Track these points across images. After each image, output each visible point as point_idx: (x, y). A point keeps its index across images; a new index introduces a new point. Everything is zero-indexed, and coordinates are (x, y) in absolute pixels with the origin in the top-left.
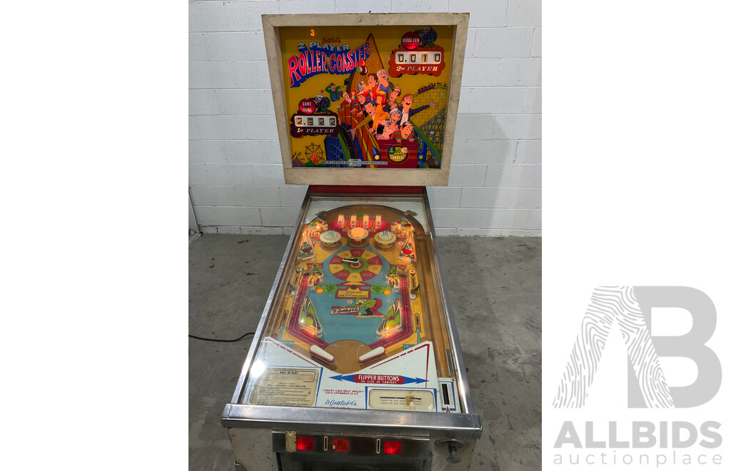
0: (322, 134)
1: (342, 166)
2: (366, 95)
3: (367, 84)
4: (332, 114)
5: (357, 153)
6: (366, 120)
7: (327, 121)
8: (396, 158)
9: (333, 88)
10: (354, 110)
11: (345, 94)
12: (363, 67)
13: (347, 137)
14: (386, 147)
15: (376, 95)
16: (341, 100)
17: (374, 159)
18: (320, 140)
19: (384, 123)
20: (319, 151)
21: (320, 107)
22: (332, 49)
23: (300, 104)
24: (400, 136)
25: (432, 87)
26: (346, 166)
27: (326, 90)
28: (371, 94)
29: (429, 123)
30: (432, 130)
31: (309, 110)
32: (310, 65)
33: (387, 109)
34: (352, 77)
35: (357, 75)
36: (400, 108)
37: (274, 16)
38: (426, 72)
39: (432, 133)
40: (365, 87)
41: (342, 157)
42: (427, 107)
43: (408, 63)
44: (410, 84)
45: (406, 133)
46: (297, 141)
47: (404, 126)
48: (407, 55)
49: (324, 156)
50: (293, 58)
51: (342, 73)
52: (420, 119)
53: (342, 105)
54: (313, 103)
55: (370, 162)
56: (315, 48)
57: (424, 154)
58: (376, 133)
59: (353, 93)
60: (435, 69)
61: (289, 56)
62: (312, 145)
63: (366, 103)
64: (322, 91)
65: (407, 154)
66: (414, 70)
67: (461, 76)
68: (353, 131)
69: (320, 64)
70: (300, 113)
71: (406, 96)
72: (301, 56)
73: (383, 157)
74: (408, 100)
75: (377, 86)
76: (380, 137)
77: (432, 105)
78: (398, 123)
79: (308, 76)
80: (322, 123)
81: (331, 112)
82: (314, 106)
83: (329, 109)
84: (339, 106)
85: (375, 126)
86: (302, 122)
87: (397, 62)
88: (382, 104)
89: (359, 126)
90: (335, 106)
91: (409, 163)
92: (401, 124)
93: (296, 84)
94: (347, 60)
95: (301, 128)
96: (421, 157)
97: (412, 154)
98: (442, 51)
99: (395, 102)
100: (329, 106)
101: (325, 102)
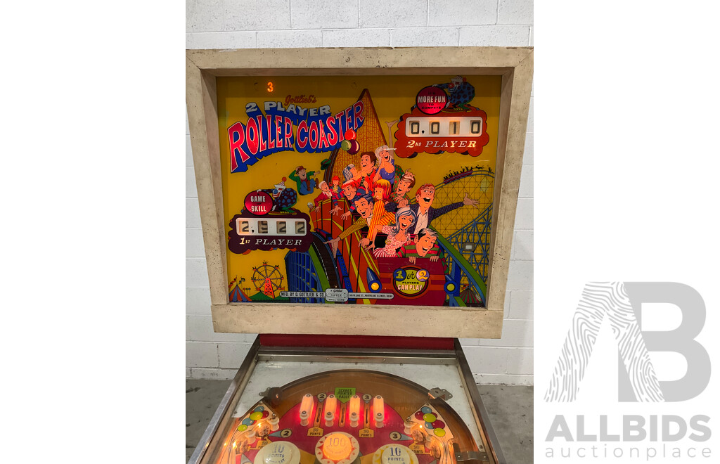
0: (282, 247)
1: (314, 301)
2: (358, 185)
3: (359, 169)
4: (300, 215)
5: (340, 279)
6: (358, 225)
7: (292, 226)
8: (408, 287)
9: (302, 175)
10: (337, 209)
11: (322, 183)
12: (353, 142)
13: (324, 252)
14: (390, 270)
15: (373, 186)
16: (316, 193)
17: (370, 290)
18: (277, 257)
19: (386, 230)
20: (276, 275)
21: (281, 204)
22: (302, 113)
23: (247, 200)
24: (414, 251)
25: (467, 173)
26: (321, 301)
27: (291, 177)
28: (366, 184)
29: (463, 231)
30: (468, 242)
31: (262, 209)
32: (265, 139)
33: (392, 208)
34: (333, 157)
35: (342, 153)
36: (415, 207)
38: (457, 150)
39: (469, 247)
40: (355, 172)
41: (315, 285)
42: (460, 204)
43: (428, 134)
44: (429, 168)
45: (424, 246)
47: (421, 235)
48: (425, 123)
50: (237, 127)
51: (318, 151)
52: (448, 225)
53: (315, 201)
55: (363, 293)
56: (273, 111)
57: (456, 282)
58: (373, 246)
59: (336, 183)
60: (473, 145)
62: (265, 265)
63: (357, 198)
64: (284, 179)
65: (427, 281)
66: (437, 146)
67: (521, 153)
68: (335, 243)
69: (282, 136)
70: (247, 213)
71: (424, 187)
72: (251, 123)
74: (426, 194)
75: (375, 172)
76: (380, 253)
77: (467, 202)
78: (411, 230)
80: (282, 229)
81: (298, 212)
83: (295, 206)
84: (311, 204)
85: (372, 235)
86: (249, 227)
87: (409, 134)
88: (384, 200)
89: (344, 235)
90: (305, 203)
91: (429, 298)
92: (416, 232)
93: (241, 167)
94: (327, 131)
95: (247, 237)
96: (451, 287)
97: (434, 282)
98: (484, 115)
99: (406, 197)
100: (294, 202)
101: (289, 196)
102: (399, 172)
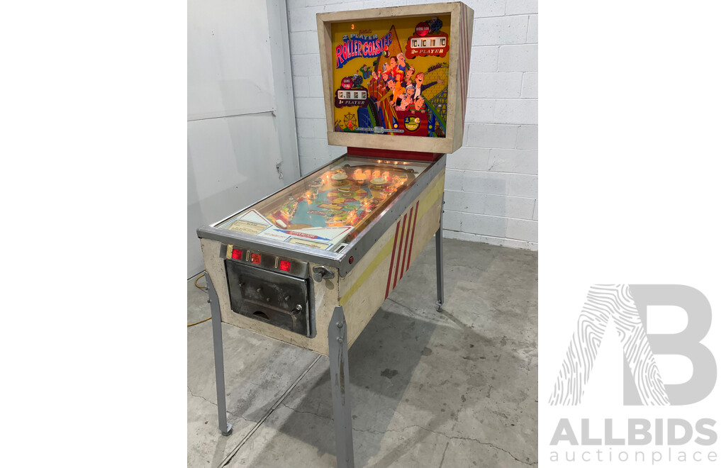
0: (356, 105)
1: (369, 132)
2: (389, 73)
3: (390, 65)
5: (381, 122)
6: (389, 94)
7: (360, 95)
8: (411, 127)
9: (365, 69)
10: (380, 85)
11: (373, 72)
12: (387, 52)
13: (374, 107)
14: (404, 117)
15: (396, 74)
16: (371, 78)
17: (393, 128)
18: (354, 110)
19: (401, 96)
20: (354, 119)
21: (355, 83)
22: (365, 39)
23: (342, 82)
24: (414, 108)
25: (439, 66)
26: (372, 133)
27: (361, 70)
28: (392, 73)
29: (437, 97)
30: (439, 103)
31: (348, 86)
32: (350, 52)
33: (404, 85)
34: (378, 60)
35: (382, 57)
36: (414, 84)
37: (324, 14)
38: (434, 54)
39: (440, 106)
40: (388, 67)
41: (370, 124)
42: (436, 83)
43: (420, 47)
44: (422, 64)
45: (419, 105)
46: (338, 110)
47: (417, 99)
48: (419, 40)
49: (357, 124)
50: (339, 47)
51: (372, 56)
52: (430, 94)
53: (371, 82)
54: (351, 81)
55: (390, 130)
56: (354, 38)
57: (433, 124)
58: (395, 105)
59: (379, 72)
60: (441, 51)
61: (336, 45)
62: (349, 114)
63: (388, 80)
64: (358, 71)
65: (419, 124)
66: (424, 53)
68: (378, 103)
69: (357, 50)
70: (342, 88)
71: (419, 74)
72: (345, 44)
73: (401, 126)
74: (420, 77)
75: (397, 66)
76: (398, 108)
77: (439, 82)
78: (413, 96)
79: (348, 60)
80: (357, 97)
81: (363, 87)
82: (351, 83)
83: (362, 85)
84: (369, 83)
85: (395, 99)
86: (343, 95)
87: (412, 47)
88: (401, 81)
89: (383, 99)
90: (366, 83)
91: (420, 132)
92: (415, 98)
93: (340, 66)
94: (376, 47)
95: (342, 100)
96: (430, 127)
97: (423, 124)
98: (447, 36)
99: (410, 79)
100: (361, 82)
101: (359, 79)
102: (407, 66)
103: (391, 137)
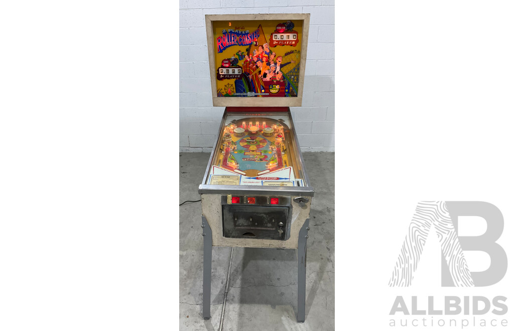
0: (234, 78)
1: (244, 96)
2: (258, 57)
3: (258, 51)
4: (239, 67)
5: (252, 89)
6: (258, 70)
7: (237, 71)
8: (273, 91)
9: (240, 53)
10: (251, 65)
11: (246, 56)
12: (256, 42)
13: (247, 79)
14: (268, 85)
15: (263, 57)
16: (244, 60)
17: (261, 92)
18: (232, 81)
19: (267, 72)
20: (232, 87)
21: (233, 63)
22: (240, 33)
23: (223, 62)
24: (276, 79)
25: (292, 52)
26: (246, 96)
27: (237, 54)
28: (260, 56)
29: (291, 71)
30: (292, 75)
31: (227, 65)
32: (228, 41)
33: (269, 64)
34: (250, 47)
35: (253, 46)
36: (276, 64)
37: (211, 15)
38: (289, 44)
39: (292, 77)
40: (257, 52)
41: (244, 91)
42: (290, 63)
43: (280, 39)
44: (281, 51)
45: (279, 77)
46: (220, 82)
47: (277, 73)
48: (279, 35)
49: (235, 90)
50: (219, 37)
51: (245, 45)
52: (286, 69)
53: (244, 62)
54: (229, 61)
55: (259, 94)
56: (231, 32)
57: (289, 89)
58: (263, 77)
59: (251, 56)
60: (294, 43)
61: (217, 36)
62: (228, 84)
63: (257, 61)
64: (234, 55)
66: (282, 43)
67: (307, 46)
68: (250, 77)
69: (234, 40)
70: (222, 67)
71: (279, 57)
72: (224, 36)
73: (268, 91)
74: (279, 59)
75: (263, 52)
76: (265, 79)
77: (292, 62)
78: (275, 72)
79: (227, 47)
80: (234, 72)
82: (230, 63)
83: (238, 64)
84: (243, 63)
85: (262, 73)
86: (224, 71)
87: (274, 39)
88: (266, 62)
89: (254, 74)
90: (241, 63)
91: (280, 94)
93: (221, 51)
94: (248, 39)
95: (223, 75)
96: (287, 91)
97: (282, 89)
98: (297, 33)
99: (273, 60)
100: (237, 63)
101: (236, 61)
102: (271, 52)
103: (261, 98)
